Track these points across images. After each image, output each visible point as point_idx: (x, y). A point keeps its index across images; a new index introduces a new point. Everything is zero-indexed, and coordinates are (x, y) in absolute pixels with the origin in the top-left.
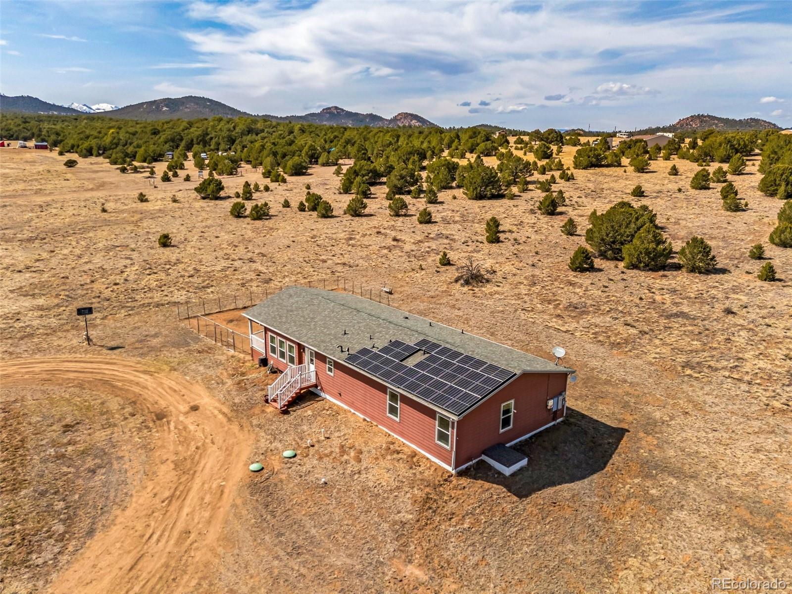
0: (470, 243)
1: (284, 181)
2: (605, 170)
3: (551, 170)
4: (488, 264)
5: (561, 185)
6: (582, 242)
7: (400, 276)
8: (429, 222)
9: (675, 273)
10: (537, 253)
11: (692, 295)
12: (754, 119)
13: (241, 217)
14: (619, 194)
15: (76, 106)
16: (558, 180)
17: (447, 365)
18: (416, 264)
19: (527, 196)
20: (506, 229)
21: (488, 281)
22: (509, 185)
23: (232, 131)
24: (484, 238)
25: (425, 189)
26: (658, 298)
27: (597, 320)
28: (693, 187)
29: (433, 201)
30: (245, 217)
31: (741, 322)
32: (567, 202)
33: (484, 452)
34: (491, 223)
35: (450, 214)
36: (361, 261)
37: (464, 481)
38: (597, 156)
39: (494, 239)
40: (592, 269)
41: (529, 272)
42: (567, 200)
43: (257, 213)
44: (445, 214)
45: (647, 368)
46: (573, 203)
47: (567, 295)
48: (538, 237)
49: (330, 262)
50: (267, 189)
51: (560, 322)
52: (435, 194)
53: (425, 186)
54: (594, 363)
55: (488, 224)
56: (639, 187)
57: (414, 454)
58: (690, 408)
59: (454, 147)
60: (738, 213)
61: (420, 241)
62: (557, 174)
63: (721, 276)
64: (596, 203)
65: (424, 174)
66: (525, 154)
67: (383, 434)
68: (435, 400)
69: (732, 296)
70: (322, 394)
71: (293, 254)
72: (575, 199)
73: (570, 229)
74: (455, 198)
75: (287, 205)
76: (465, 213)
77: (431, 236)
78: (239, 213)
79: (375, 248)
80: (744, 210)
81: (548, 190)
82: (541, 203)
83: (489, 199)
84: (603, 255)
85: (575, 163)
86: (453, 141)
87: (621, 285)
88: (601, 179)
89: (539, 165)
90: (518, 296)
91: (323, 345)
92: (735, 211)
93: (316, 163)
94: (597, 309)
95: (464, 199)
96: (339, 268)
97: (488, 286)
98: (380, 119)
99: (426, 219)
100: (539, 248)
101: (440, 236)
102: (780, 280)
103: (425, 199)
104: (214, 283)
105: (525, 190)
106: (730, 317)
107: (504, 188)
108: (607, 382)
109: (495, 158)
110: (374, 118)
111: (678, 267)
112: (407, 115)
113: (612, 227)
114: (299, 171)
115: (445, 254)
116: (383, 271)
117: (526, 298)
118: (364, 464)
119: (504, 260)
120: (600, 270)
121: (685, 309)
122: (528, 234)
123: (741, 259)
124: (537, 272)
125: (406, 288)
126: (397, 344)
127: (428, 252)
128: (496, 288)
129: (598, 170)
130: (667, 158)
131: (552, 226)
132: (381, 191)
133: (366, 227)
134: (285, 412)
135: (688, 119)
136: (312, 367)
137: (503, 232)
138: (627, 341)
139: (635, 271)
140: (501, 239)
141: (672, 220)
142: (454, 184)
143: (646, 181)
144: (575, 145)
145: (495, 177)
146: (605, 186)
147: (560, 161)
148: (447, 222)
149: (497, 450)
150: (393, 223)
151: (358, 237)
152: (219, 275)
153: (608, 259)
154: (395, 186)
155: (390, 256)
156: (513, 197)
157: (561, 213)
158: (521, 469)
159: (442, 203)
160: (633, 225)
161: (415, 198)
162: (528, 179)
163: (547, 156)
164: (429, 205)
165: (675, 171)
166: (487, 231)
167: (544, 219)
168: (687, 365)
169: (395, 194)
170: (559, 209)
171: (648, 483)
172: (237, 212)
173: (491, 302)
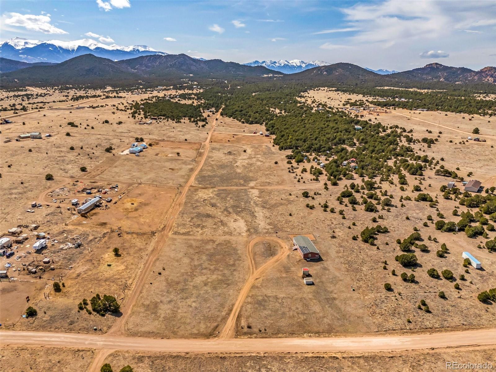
112: (491, 69)
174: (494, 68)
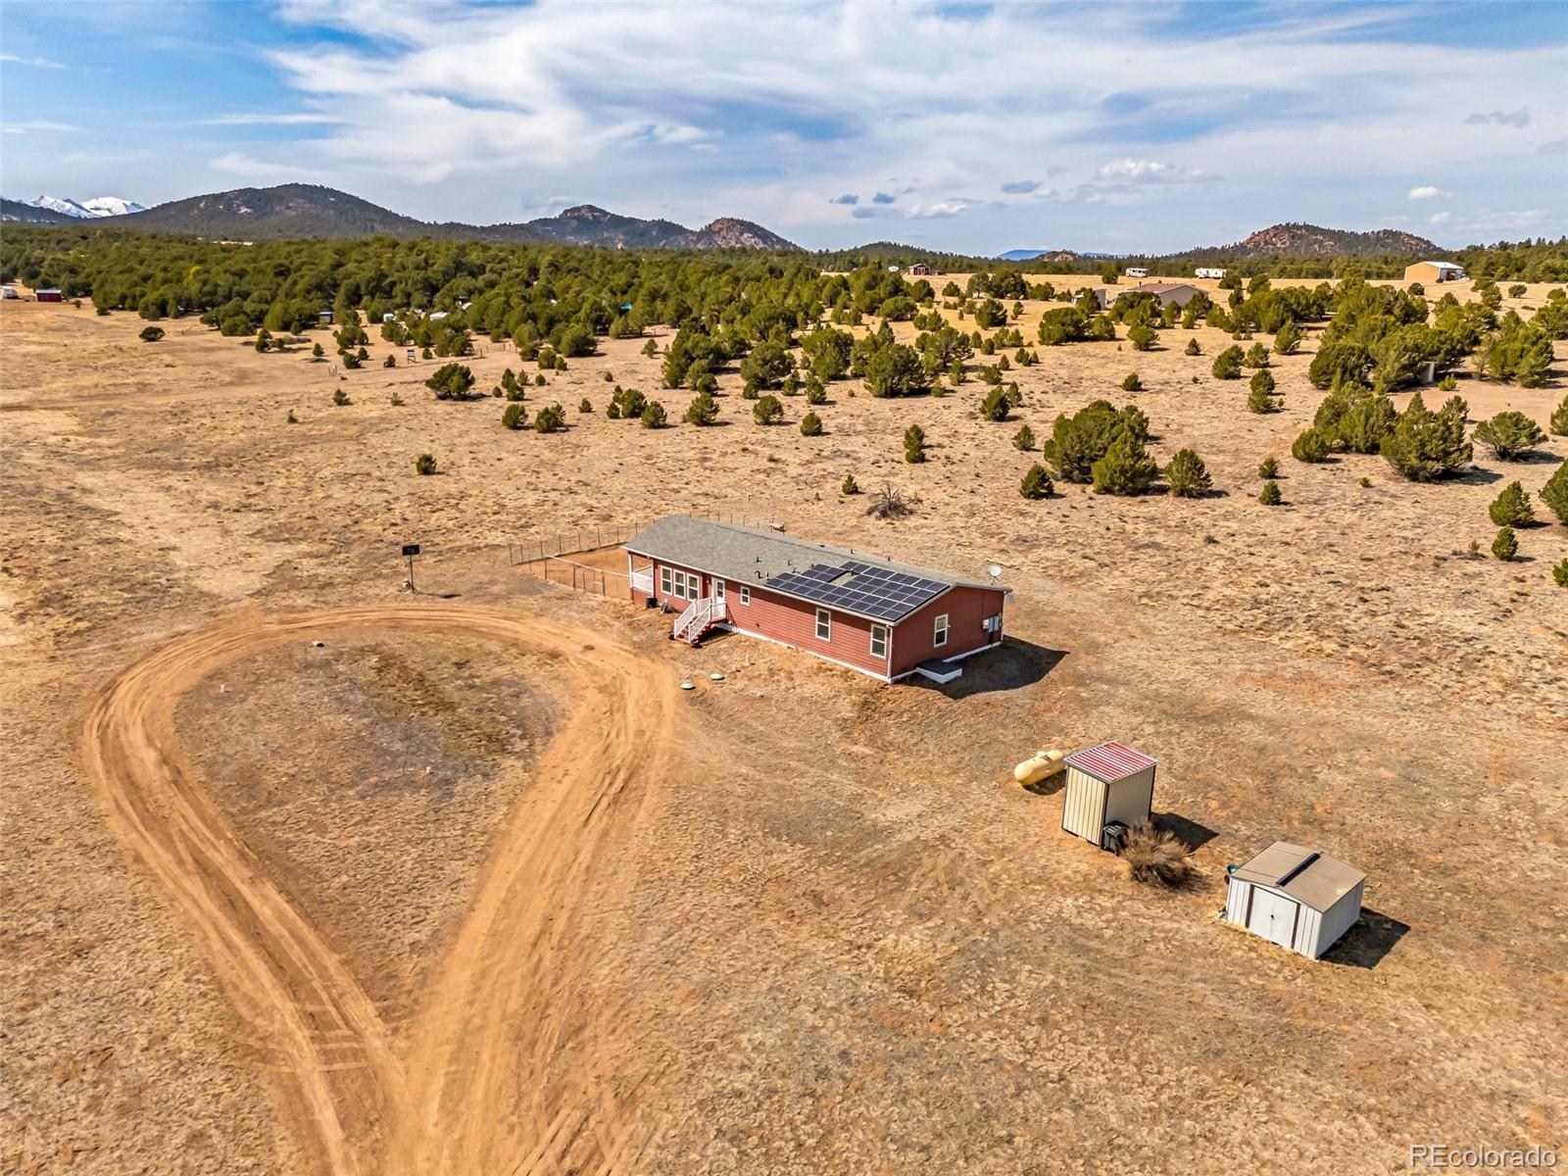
0: (882, 464)
1: (563, 367)
2: (1089, 347)
3: (1003, 346)
4: (910, 491)
5: (1017, 374)
6: (1039, 459)
7: (790, 509)
8: (818, 433)
9: (1158, 498)
10: (977, 475)
11: (1173, 524)
12: (1391, 232)
13: (519, 428)
14: (1104, 387)
15: (48, 202)
16: (1013, 364)
17: (877, 582)
18: (811, 493)
19: (963, 390)
20: (933, 442)
21: (911, 512)
22: (936, 374)
23: (425, 269)
24: (902, 457)
25: (802, 380)
26: (1129, 527)
27: (1050, 554)
28: (1217, 376)
29: (819, 400)
30: (527, 428)
31: (1222, 551)
32: (1025, 400)
33: (921, 665)
34: (912, 434)
35: (848, 421)
36: (729, 490)
37: (900, 688)
38: (1076, 324)
39: (918, 457)
40: (1050, 494)
41: (966, 500)
42: (1025, 397)
43: (547, 421)
44: (840, 420)
45: (1100, 599)
46: (1034, 401)
47: (1013, 527)
48: (980, 454)
49: (684, 492)
50: (541, 381)
51: (1004, 557)
52: (821, 389)
53: (803, 375)
54: (1040, 596)
55: (907, 435)
56: (1134, 377)
57: (847, 671)
58: (1137, 632)
59: (840, 302)
60: (1268, 416)
61: (809, 462)
62: (1011, 354)
63: (1216, 500)
64: (1068, 401)
65: (798, 354)
66: (961, 317)
67: (812, 657)
68: (870, 610)
69: (1222, 523)
70: (735, 630)
71: (627, 482)
72: (1037, 396)
73: (1025, 441)
74: (852, 395)
75: (586, 408)
76: (871, 418)
77: (824, 454)
78: (515, 423)
79: (744, 472)
80: (1277, 411)
81: (997, 382)
82: (984, 402)
83: (906, 396)
84: (1068, 477)
85: (1041, 334)
86: (838, 294)
87: (1087, 513)
88: (1079, 361)
89: (983, 339)
90: (953, 530)
91: (735, 573)
92: (1264, 412)
93: (605, 332)
94: (1052, 542)
95: (867, 397)
96: (702, 500)
97: (912, 518)
98: (678, 230)
99: (814, 428)
100: (981, 469)
101: (837, 453)
102: (1286, 504)
103: (806, 397)
104: (533, 521)
105: (962, 381)
106: (1211, 546)
107: (928, 378)
108: (1054, 613)
109: (911, 324)
110: (667, 228)
111: (1163, 490)
112: (732, 224)
113: (1079, 437)
114: (583, 349)
115: (851, 479)
116: (764, 502)
117: (962, 532)
118: (797, 682)
119: (931, 485)
120: (1062, 496)
121: (1159, 539)
122: (965, 450)
123: (1246, 480)
124: (977, 500)
125: (802, 524)
126: (821, 567)
127: (823, 476)
128: (923, 521)
129: (1078, 346)
130: (1189, 326)
131: (1000, 438)
132: (732, 384)
133: (724, 441)
134: (697, 645)
135: (1267, 231)
136: (721, 600)
137: (930, 446)
138: (1081, 574)
139: (1107, 496)
140: (927, 457)
141: (1174, 426)
142: (848, 372)
143: (1151, 365)
144: (1046, 299)
145: (914, 362)
146: (1086, 374)
147: (1017, 332)
148: (846, 434)
149: (935, 663)
150: (763, 435)
151: (715, 456)
152: (536, 510)
153: (1074, 482)
154: (756, 376)
155: (769, 481)
156: (943, 393)
157: (1014, 418)
158: (956, 679)
159: (833, 403)
160: (1106, 435)
161: (788, 395)
162: (966, 363)
163: (996, 320)
164: (813, 407)
165: (1194, 349)
166: (906, 446)
167: (990, 427)
168: (1146, 595)
169: (757, 388)
170: (1012, 412)
171: (1081, 689)
172: (514, 421)
173: (917, 537)
174: (738, 221)
